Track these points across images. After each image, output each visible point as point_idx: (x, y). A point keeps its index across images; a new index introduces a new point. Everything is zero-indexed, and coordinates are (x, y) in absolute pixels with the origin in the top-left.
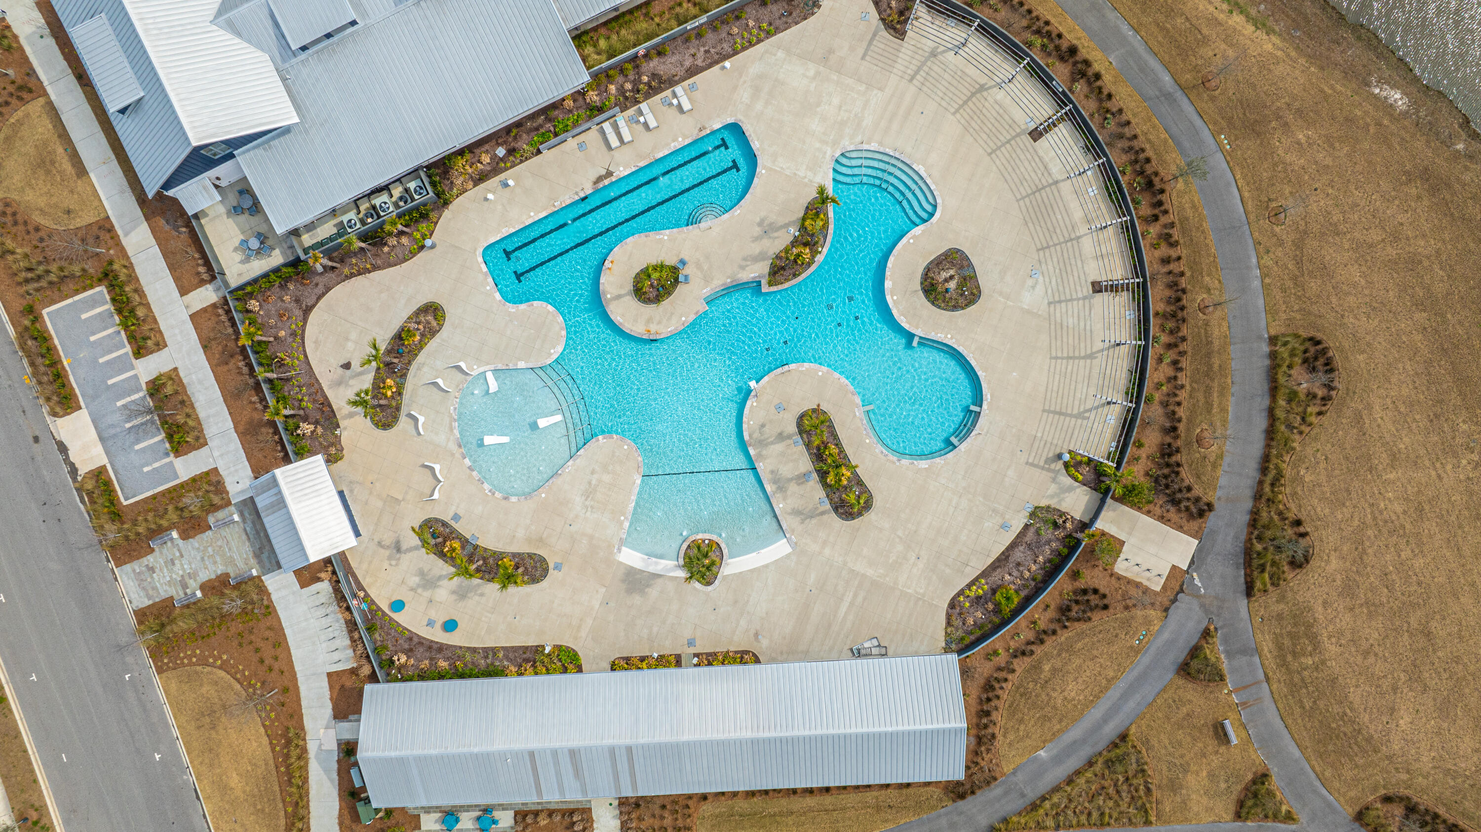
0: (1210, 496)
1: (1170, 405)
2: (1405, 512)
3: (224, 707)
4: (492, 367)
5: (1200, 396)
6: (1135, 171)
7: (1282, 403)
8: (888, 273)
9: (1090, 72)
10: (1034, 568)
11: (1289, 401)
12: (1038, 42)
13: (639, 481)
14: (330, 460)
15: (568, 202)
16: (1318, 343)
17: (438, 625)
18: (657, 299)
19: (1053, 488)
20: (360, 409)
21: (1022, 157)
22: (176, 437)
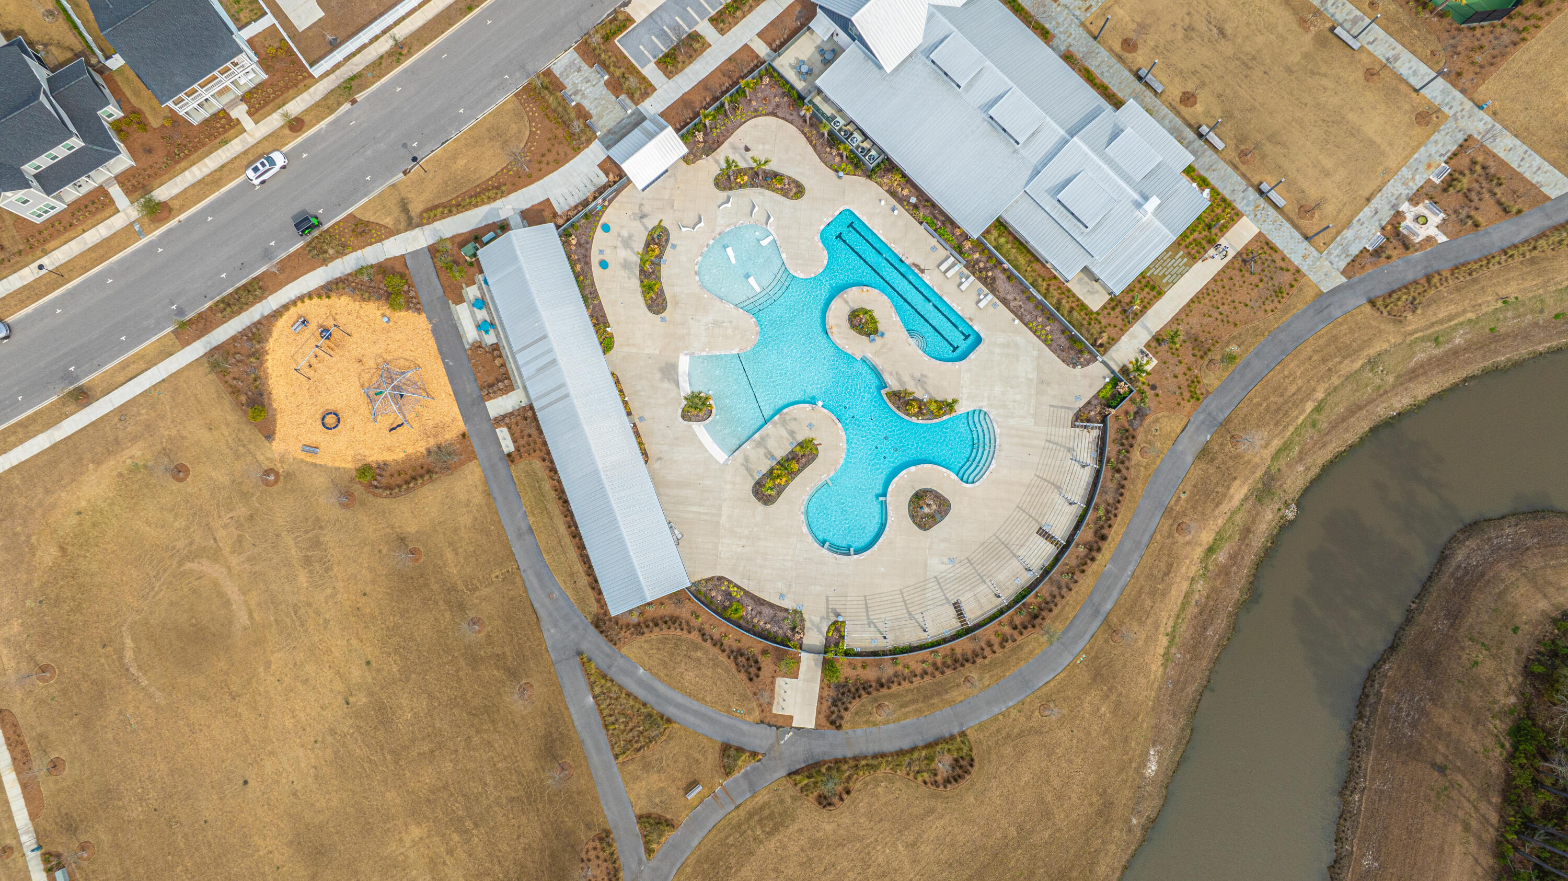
0: (846, 726)
1: (897, 678)
2: (879, 865)
3: (507, 141)
4: (776, 238)
5: (910, 697)
6: (1040, 604)
7: (924, 753)
8: (920, 466)
9: (1094, 554)
10: (761, 623)
11: (926, 758)
12: (1101, 513)
13: (734, 352)
14: (685, 159)
15: (896, 251)
16: (972, 766)
17: (602, 257)
18: (853, 326)
19: (817, 619)
20: (724, 165)
21: (1024, 528)
22: (668, 59)
